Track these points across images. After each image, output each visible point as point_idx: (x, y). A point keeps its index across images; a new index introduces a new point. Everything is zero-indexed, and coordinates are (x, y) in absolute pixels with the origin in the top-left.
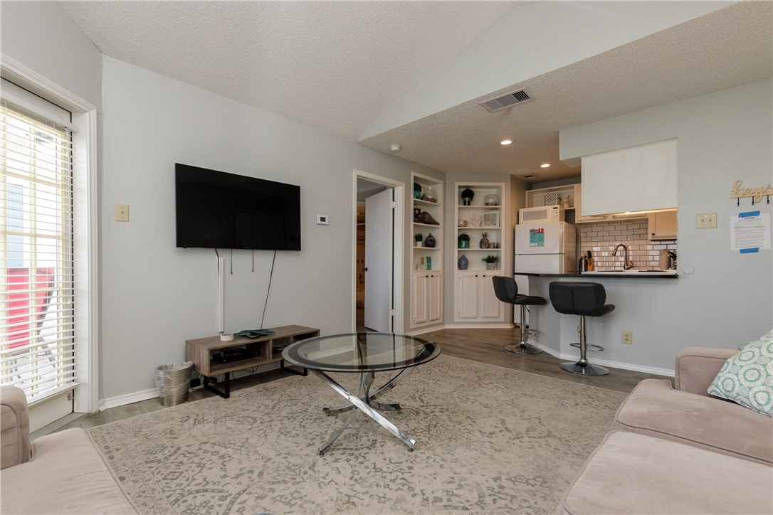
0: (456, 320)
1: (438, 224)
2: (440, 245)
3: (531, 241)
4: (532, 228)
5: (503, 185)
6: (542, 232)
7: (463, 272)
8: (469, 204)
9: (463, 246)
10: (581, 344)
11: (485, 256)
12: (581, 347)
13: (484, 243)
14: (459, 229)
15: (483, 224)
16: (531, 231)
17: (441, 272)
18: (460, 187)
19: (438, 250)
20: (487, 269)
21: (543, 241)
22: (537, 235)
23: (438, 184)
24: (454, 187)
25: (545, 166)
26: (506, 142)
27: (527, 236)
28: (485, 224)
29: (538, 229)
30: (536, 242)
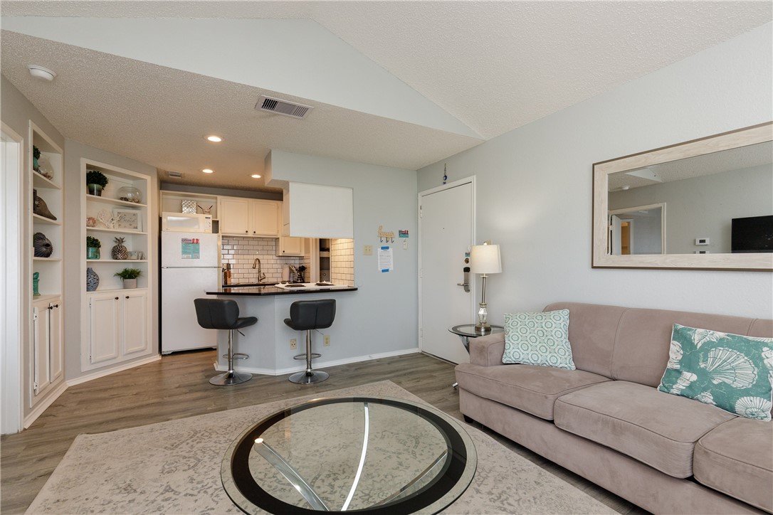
0: (84, 369)
1: (55, 219)
2: (57, 254)
3: (184, 252)
4: (184, 237)
5: (148, 178)
6: (197, 243)
7: (92, 295)
8: (98, 195)
10: (307, 355)
11: (121, 269)
12: (307, 358)
13: (118, 252)
14: (87, 230)
15: (117, 224)
16: (184, 240)
17: (61, 298)
18: (88, 167)
19: (56, 261)
20: (125, 288)
21: (199, 253)
22: (190, 245)
23: (59, 153)
24: (79, 165)
25: (208, 171)
26: (214, 139)
27: (178, 246)
28: (120, 225)
29: (191, 238)
30: (189, 253)
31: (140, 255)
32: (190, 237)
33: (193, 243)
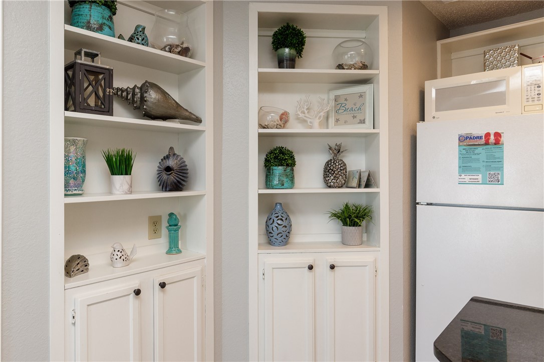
1: (198, 120)
3: (464, 168)
4: (465, 131)
5: (381, 11)
6: (497, 142)
8: (293, 66)
9: (276, 182)
14: (261, 136)
15: (332, 121)
16: (463, 139)
17: (209, 262)
19: (202, 196)
21: (500, 169)
22: (480, 150)
27: (451, 153)
28: (337, 120)
29: (482, 133)
30: (477, 170)
31: (364, 179)
32: (479, 130)
33: (487, 143)
